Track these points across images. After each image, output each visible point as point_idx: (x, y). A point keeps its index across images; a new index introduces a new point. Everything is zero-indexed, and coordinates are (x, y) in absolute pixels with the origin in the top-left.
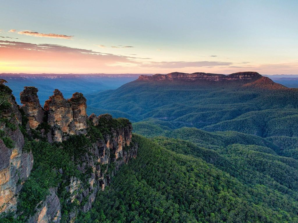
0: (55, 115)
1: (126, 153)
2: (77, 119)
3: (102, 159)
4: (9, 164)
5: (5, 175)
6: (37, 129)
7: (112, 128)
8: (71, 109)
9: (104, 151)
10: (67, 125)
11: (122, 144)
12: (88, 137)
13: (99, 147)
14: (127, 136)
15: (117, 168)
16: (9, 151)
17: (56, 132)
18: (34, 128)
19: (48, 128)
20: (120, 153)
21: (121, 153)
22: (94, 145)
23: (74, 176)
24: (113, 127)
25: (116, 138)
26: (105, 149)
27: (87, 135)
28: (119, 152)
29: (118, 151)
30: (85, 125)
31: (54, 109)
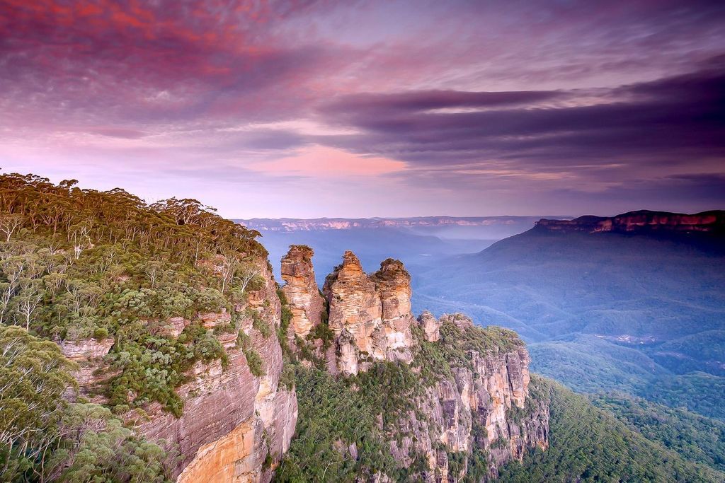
0: (343, 307)
1: (515, 428)
2: (391, 322)
3: (451, 434)
4: (252, 413)
5: (243, 437)
6: (308, 337)
7: (474, 353)
8: (377, 296)
9: (456, 412)
10: (369, 333)
11: (503, 401)
12: (414, 370)
13: (442, 399)
14: (515, 378)
15: (492, 470)
16: (255, 382)
17: (346, 349)
18: (302, 336)
19: (330, 338)
20: (498, 426)
21: (503, 428)
22: (430, 393)
23: (383, 471)
24: (476, 350)
25: (486, 381)
26: (457, 407)
27: (412, 365)
28: (497, 422)
29: (494, 420)
30: (407, 337)
31: (342, 295)
